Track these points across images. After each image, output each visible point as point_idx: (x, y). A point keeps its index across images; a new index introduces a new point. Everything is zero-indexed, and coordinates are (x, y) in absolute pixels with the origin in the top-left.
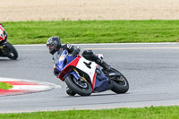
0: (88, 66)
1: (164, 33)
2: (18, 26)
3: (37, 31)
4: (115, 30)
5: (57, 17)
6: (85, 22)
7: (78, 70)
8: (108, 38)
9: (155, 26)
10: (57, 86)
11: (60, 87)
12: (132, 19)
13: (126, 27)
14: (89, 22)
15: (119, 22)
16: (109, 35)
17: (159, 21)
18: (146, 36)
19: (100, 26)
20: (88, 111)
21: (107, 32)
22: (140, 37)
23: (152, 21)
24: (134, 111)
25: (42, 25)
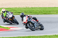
3: (18, 11)
5: (24, 6)
13: (47, 9)
21: (41, 11)
22: (51, 13)
23: (55, 8)
24: (50, 36)
25: (20, 9)
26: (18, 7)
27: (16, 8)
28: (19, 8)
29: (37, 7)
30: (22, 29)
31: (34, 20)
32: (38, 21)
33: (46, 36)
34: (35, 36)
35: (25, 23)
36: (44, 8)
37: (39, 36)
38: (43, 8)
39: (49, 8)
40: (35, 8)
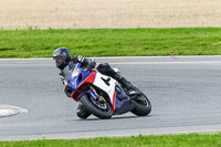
0: (107, 82)
1: (155, 45)
4: (94, 41)
5: (22, 25)
6: (57, 31)
7: (95, 87)
8: (86, 50)
9: (143, 36)
10: (23, 110)
11: (26, 111)
12: (115, 27)
13: (108, 37)
14: (62, 31)
15: (98, 31)
16: (86, 47)
17: (149, 30)
18: (132, 48)
19: (76, 36)
20: (62, 141)
21: (85, 44)
22: (125, 49)
23: (140, 29)
24: (118, 141)
25: (4, 35)
28: (2, 32)
33: (106, 139)
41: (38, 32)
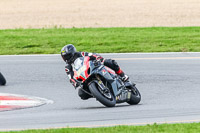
1: (169, 42)
2: (6, 34)
3: (26, 40)
4: (113, 39)
5: (48, 24)
6: (80, 30)
8: (106, 47)
10: (49, 101)
11: (52, 102)
13: (125, 35)
16: (106, 44)
18: (147, 45)
19: (96, 34)
21: (105, 41)
22: (141, 46)
23: (155, 28)
24: (135, 129)
25: (31, 33)
26: (25, 27)
27: (20, 30)
28: (30, 30)
29: (93, 27)
30: (39, 103)
31: (110, 70)
32: (122, 75)
33: (124, 127)
34: (84, 129)
35: (80, 79)
36: (117, 29)
37: (97, 129)
38: (112, 29)
39: (134, 29)
40: (84, 30)
41: (62, 30)
